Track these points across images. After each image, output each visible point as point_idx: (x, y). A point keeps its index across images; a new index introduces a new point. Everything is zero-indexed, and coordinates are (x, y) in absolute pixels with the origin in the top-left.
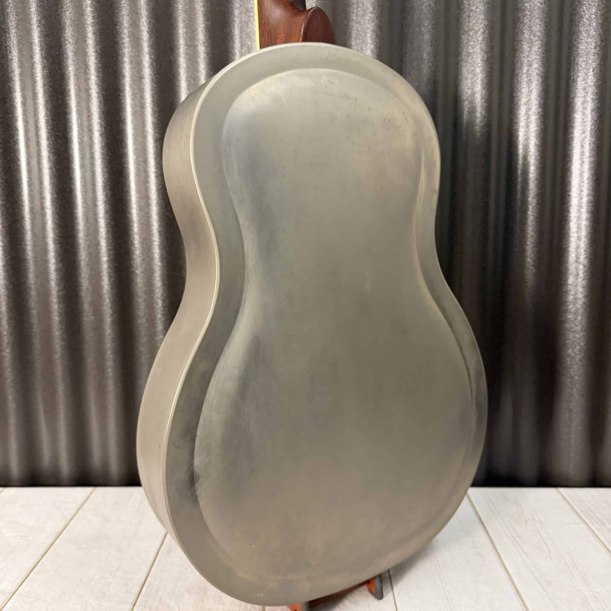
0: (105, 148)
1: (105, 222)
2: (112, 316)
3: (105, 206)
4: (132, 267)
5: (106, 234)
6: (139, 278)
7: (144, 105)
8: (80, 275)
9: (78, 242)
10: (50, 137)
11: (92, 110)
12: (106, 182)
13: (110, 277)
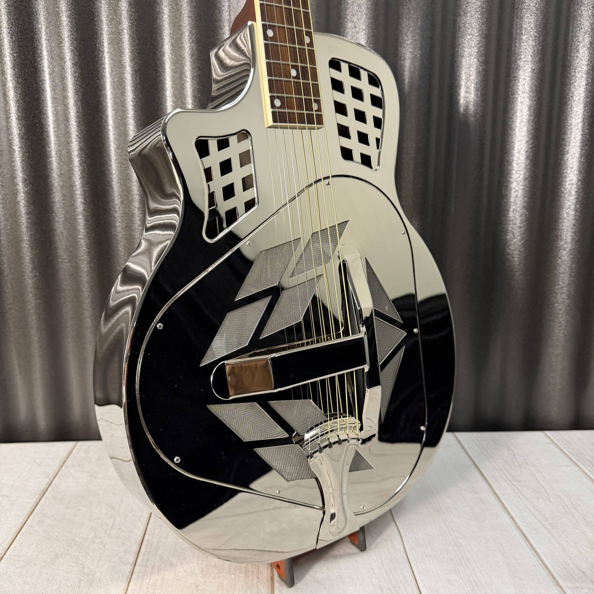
0: (79, 79)
1: (80, 161)
2: (90, 262)
3: (80, 143)
4: (110, 210)
5: (81, 173)
6: (117, 222)
7: (121, 31)
8: (54, 219)
9: (50, 182)
10: (16, 65)
11: (63, 37)
12: (81, 116)
13: (87, 220)
